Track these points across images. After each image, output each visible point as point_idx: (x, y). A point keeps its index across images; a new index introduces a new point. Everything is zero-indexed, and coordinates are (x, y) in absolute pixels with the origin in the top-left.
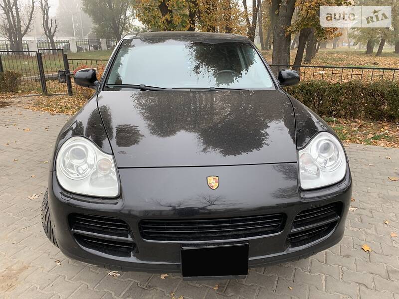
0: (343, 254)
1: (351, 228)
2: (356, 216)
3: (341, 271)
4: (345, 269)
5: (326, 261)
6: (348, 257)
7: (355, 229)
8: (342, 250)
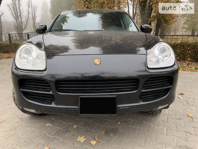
0: (177, 118)
1: (182, 107)
2: (185, 101)
3: (175, 126)
4: (178, 125)
5: (167, 121)
6: (180, 120)
7: (184, 107)
8: (177, 116)
